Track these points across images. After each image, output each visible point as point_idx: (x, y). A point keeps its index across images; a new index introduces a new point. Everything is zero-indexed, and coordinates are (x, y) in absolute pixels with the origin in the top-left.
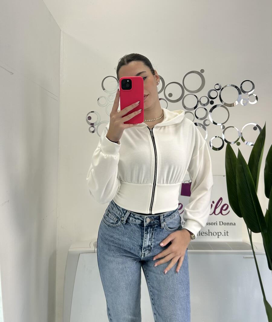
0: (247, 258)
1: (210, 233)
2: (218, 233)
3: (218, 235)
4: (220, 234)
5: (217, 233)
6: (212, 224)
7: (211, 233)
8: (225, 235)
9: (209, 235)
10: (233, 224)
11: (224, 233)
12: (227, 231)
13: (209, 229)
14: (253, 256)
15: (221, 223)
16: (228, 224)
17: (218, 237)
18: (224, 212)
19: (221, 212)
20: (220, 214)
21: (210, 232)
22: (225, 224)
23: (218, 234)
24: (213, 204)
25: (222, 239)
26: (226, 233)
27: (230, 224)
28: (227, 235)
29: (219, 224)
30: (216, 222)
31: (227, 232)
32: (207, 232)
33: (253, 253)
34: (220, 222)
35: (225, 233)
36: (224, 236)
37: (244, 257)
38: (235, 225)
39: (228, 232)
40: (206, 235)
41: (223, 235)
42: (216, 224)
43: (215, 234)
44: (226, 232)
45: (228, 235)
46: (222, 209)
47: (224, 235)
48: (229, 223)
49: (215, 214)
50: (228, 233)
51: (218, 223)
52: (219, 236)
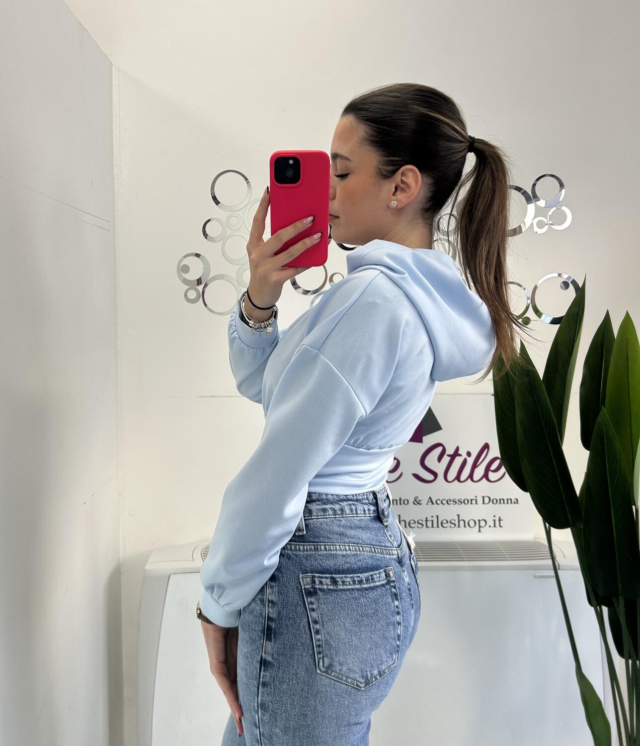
0: (542, 577)
1: (462, 523)
2: (479, 521)
3: (480, 527)
4: (482, 523)
5: (477, 522)
6: (466, 502)
7: (464, 521)
8: (495, 526)
9: (459, 526)
10: (513, 501)
11: (493, 522)
12: (500, 518)
13: (458, 514)
14: (552, 573)
15: (487, 500)
17: (480, 531)
18: (492, 476)
19: (486, 476)
20: (484, 479)
21: (460, 519)
22: (495, 501)
23: (480, 524)
24: (468, 458)
25: (489, 535)
26: (498, 522)
27: (506, 502)
28: (500, 526)
29: (482, 502)
30: (475, 498)
31: (500, 520)
32: (455, 520)
33: (552, 568)
34: (483, 497)
35: (495, 521)
36: (492, 528)
37: (535, 576)
38: (517, 503)
39: (501, 519)
40: (453, 526)
41: (490, 526)
42: (474, 502)
43: (472, 524)
44: (497, 519)
45: (501, 525)
46: (487, 469)
47: (492, 525)
48: (504, 500)
49: (472, 480)
50: (501, 522)
51: (480, 501)
52: (481, 529)
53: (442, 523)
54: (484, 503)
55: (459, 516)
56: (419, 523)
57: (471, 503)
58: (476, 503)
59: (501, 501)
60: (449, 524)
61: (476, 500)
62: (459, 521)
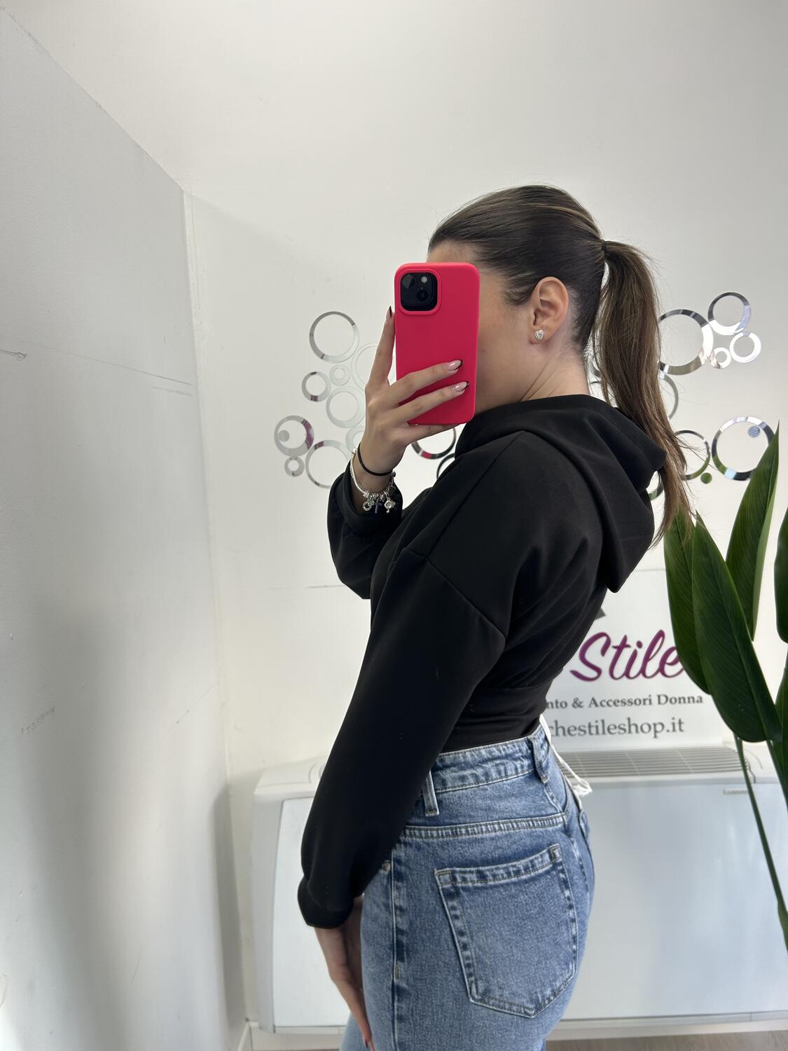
0: (733, 792)
1: (633, 728)
2: (655, 725)
3: (656, 732)
4: (659, 728)
5: (652, 727)
6: (638, 702)
7: (636, 726)
8: (674, 730)
9: (630, 732)
10: (696, 700)
11: (672, 726)
12: (680, 720)
13: (628, 716)
15: (663, 700)
16: (682, 700)
17: (655, 737)
18: (669, 670)
19: (661, 670)
20: (659, 674)
21: (631, 723)
22: (673, 701)
23: (655, 729)
24: (638, 650)
25: (667, 742)
26: (678, 726)
27: (687, 700)
28: (681, 730)
29: (657, 702)
30: (649, 698)
31: (680, 723)
32: (624, 725)
34: (659, 696)
35: (674, 724)
36: (671, 733)
37: (724, 792)
38: (701, 701)
39: (682, 721)
40: (622, 731)
41: (668, 731)
42: (647, 702)
43: (646, 728)
44: (676, 722)
45: (683, 728)
46: (663, 662)
47: (671, 729)
48: (684, 699)
49: (645, 676)
50: (682, 725)
51: (655, 700)
52: (658, 735)
53: (609, 729)
54: (659, 703)
55: (629, 719)
56: (581, 730)
57: (644, 704)
58: (650, 703)
59: (681, 700)
60: (617, 730)
61: (650, 700)
62: (630, 726)
